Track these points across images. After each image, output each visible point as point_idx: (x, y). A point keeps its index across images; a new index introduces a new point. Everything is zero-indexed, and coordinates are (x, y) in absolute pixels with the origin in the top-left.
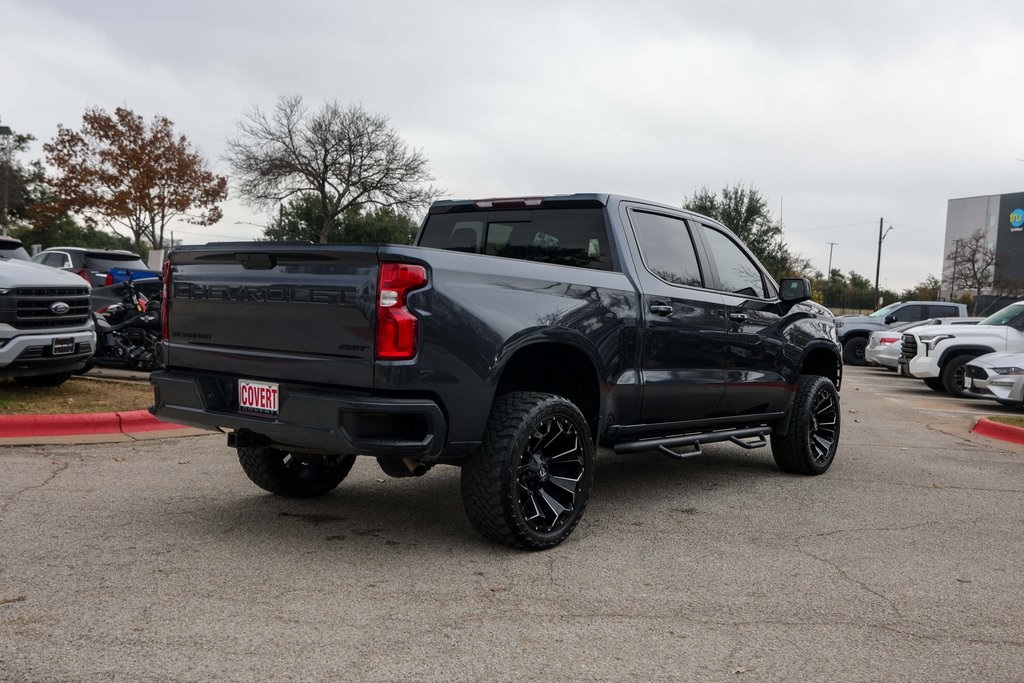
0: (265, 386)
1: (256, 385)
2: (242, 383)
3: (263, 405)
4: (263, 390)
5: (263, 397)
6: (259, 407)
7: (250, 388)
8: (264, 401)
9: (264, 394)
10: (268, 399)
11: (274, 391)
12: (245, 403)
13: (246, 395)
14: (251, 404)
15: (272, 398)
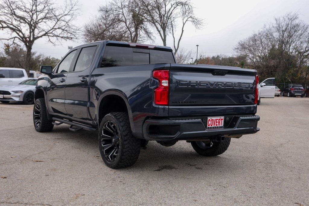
0: (218, 118)
1: (214, 118)
2: (209, 118)
3: (216, 125)
4: (217, 119)
5: (217, 122)
6: (215, 126)
7: (212, 120)
8: (217, 124)
9: (218, 121)
10: (219, 122)
11: (222, 119)
12: (209, 126)
13: (210, 123)
14: (211, 125)
15: (221, 122)
